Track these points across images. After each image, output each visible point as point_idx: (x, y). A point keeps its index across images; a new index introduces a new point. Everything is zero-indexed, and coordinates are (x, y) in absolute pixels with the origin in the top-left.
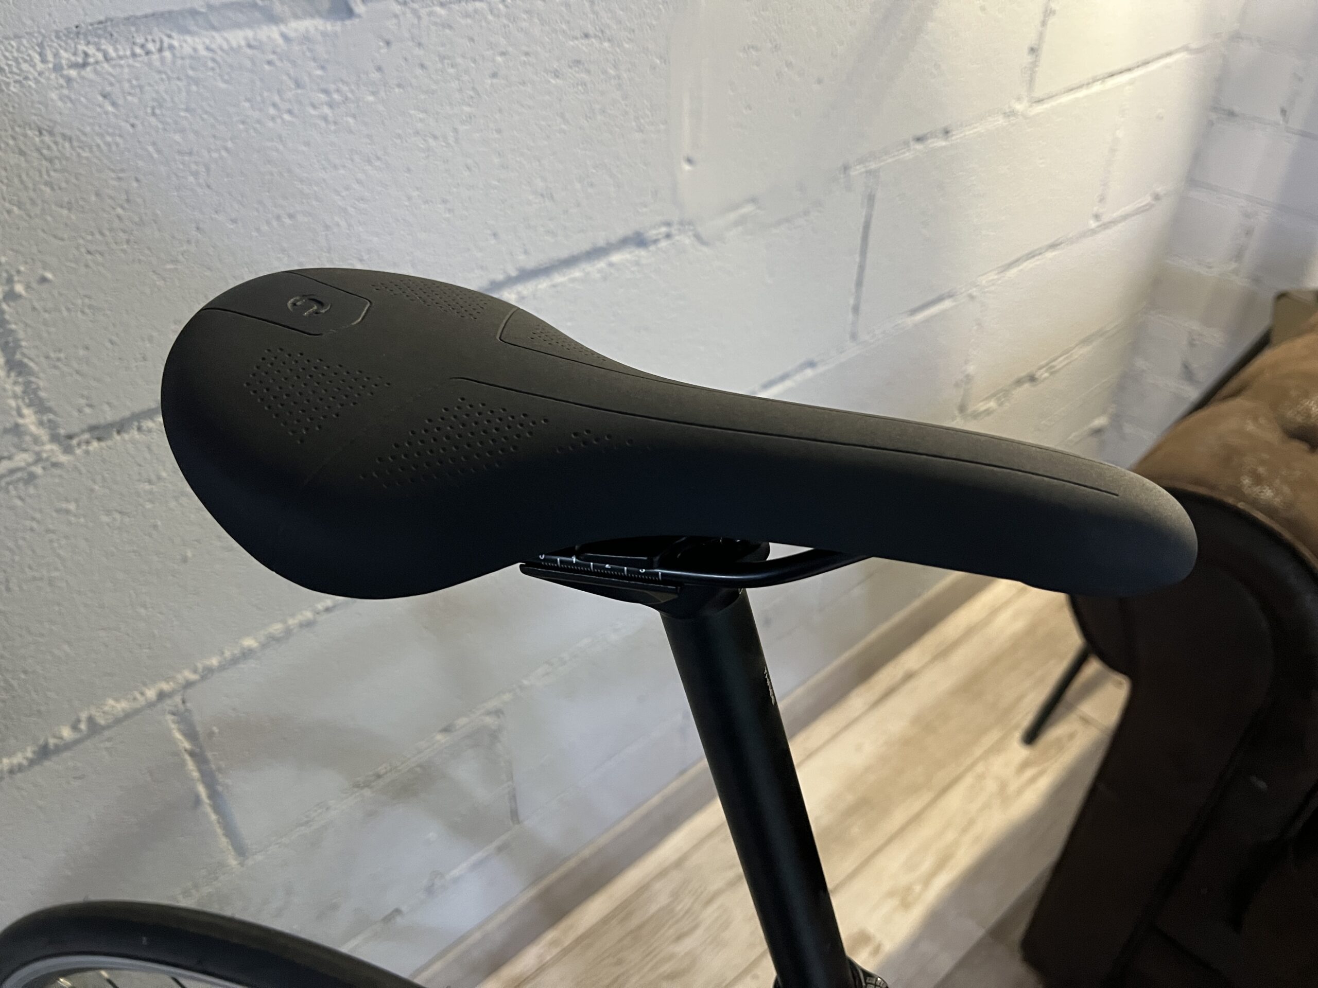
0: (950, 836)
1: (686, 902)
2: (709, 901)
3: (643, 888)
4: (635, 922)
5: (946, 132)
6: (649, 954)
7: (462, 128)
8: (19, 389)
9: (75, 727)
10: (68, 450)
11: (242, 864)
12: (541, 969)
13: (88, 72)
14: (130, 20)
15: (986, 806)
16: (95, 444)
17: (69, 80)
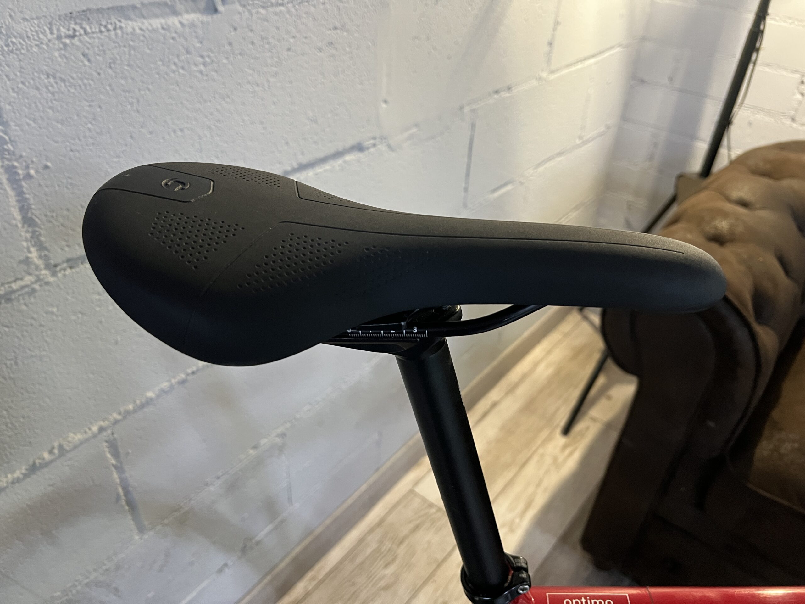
0: (531, 490)
1: (388, 545)
2: (401, 542)
3: (361, 541)
4: (359, 560)
5: (509, 89)
6: (371, 577)
7: (272, 80)
8: (28, 235)
9: (51, 452)
10: (54, 274)
11: (141, 539)
12: (307, 594)
13: (76, 41)
14: (99, 11)
15: (547, 472)
16: (68, 271)
17: (65, 45)
